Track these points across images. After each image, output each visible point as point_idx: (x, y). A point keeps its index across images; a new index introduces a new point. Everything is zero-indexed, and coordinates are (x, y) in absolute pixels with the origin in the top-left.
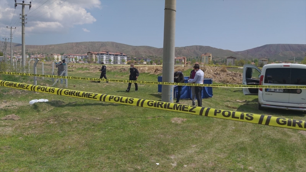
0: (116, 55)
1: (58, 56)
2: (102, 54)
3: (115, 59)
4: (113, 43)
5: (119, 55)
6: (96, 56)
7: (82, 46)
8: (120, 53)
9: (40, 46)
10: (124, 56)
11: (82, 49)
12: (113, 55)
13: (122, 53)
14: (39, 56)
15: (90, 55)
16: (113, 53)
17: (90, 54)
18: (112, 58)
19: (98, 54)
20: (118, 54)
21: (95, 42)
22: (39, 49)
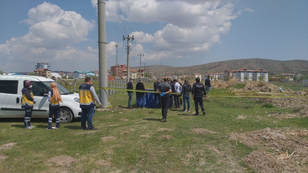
0: (255, 72)
1: (199, 76)
2: (239, 72)
3: (254, 76)
4: (257, 60)
5: (259, 72)
6: (233, 74)
7: (225, 65)
8: (260, 70)
9: (187, 67)
10: (265, 72)
11: (224, 68)
12: (252, 72)
13: (263, 70)
14: (186, 76)
15: (227, 74)
16: (252, 71)
17: (227, 72)
18: (250, 75)
19: (235, 72)
20: (257, 71)
21: (237, 60)
22: (186, 70)
